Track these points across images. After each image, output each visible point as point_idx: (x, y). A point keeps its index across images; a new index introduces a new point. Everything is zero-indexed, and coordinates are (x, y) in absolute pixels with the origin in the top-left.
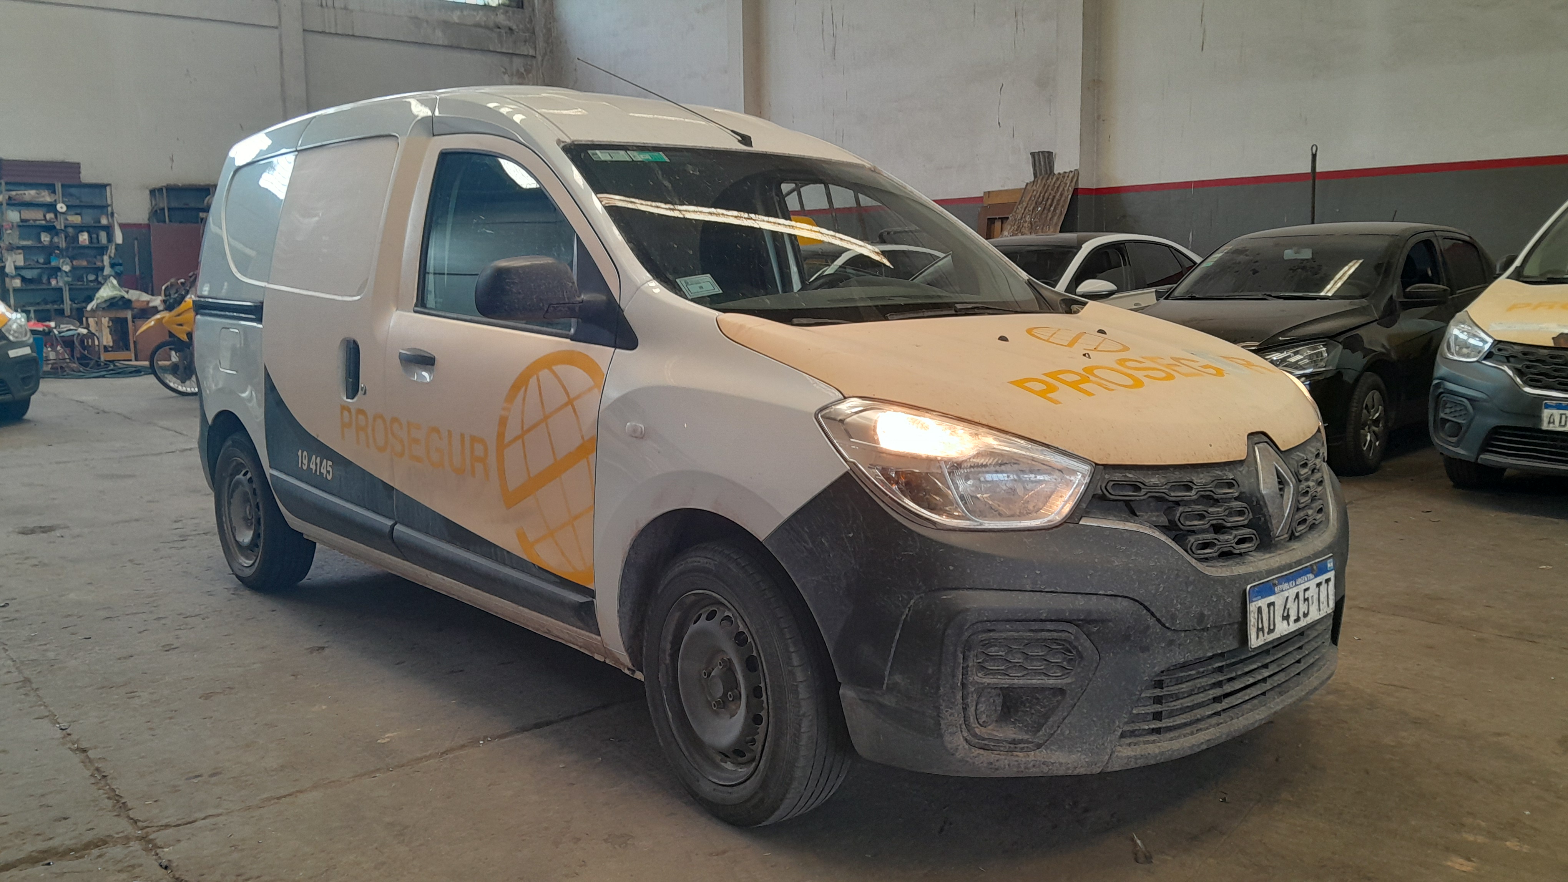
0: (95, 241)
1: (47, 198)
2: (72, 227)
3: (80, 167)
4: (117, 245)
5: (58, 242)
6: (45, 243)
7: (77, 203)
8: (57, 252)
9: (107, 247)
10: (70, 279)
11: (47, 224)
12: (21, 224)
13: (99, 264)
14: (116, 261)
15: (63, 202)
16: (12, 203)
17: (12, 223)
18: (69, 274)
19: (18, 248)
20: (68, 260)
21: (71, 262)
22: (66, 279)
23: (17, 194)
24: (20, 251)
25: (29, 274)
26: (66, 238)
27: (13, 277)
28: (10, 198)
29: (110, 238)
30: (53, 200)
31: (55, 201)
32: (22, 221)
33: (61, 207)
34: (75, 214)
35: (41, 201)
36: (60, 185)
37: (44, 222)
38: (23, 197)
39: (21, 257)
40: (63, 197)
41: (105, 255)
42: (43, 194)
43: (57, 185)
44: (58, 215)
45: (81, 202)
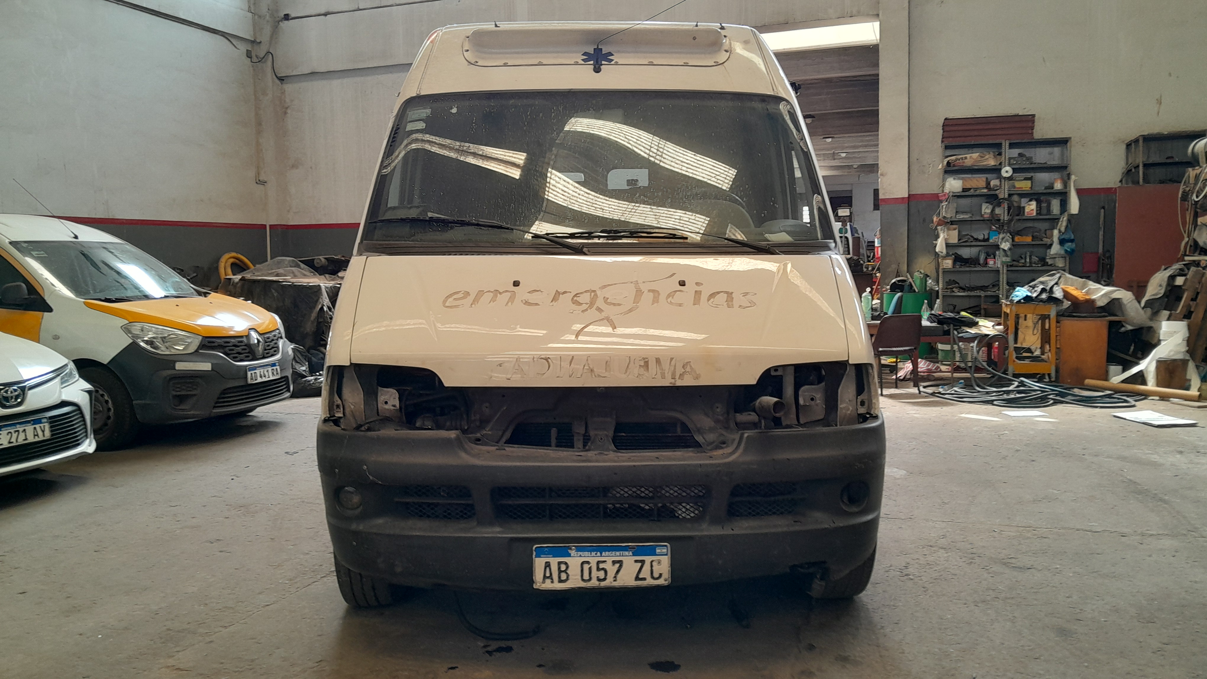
0: (1044, 211)
1: (991, 162)
2: (1019, 194)
3: (1033, 122)
4: (1072, 216)
5: (1000, 214)
6: (986, 216)
7: (1026, 164)
8: (998, 226)
9: (1059, 219)
10: (1008, 259)
11: (990, 193)
12: (961, 194)
13: (1047, 241)
14: (1066, 237)
15: (1010, 165)
16: (951, 170)
17: (950, 193)
18: (1009, 253)
19: (952, 223)
20: (1008, 236)
21: (1013, 238)
22: (1004, 259)
23: (957, 159)
24: (954, 226)
25: (966, 253)
26: (1009, 209)
27: (945, 257)
28: (949, 164)
29: (1064, 207)
30: (998, 164)
31: (1000, 164)
32: (962, 190)
33: (1007, 171)
34: (1022, 179)
35: (983, 165)
36: (1007, 144)
37: (985, 191)
38: (964, 162)
39: (956, 233)
40: (1010, 159)
41: (1053, 228)
42: (987, 157)
43: (1003, 144)
44: (1003, 181)
45: (1031, 163)
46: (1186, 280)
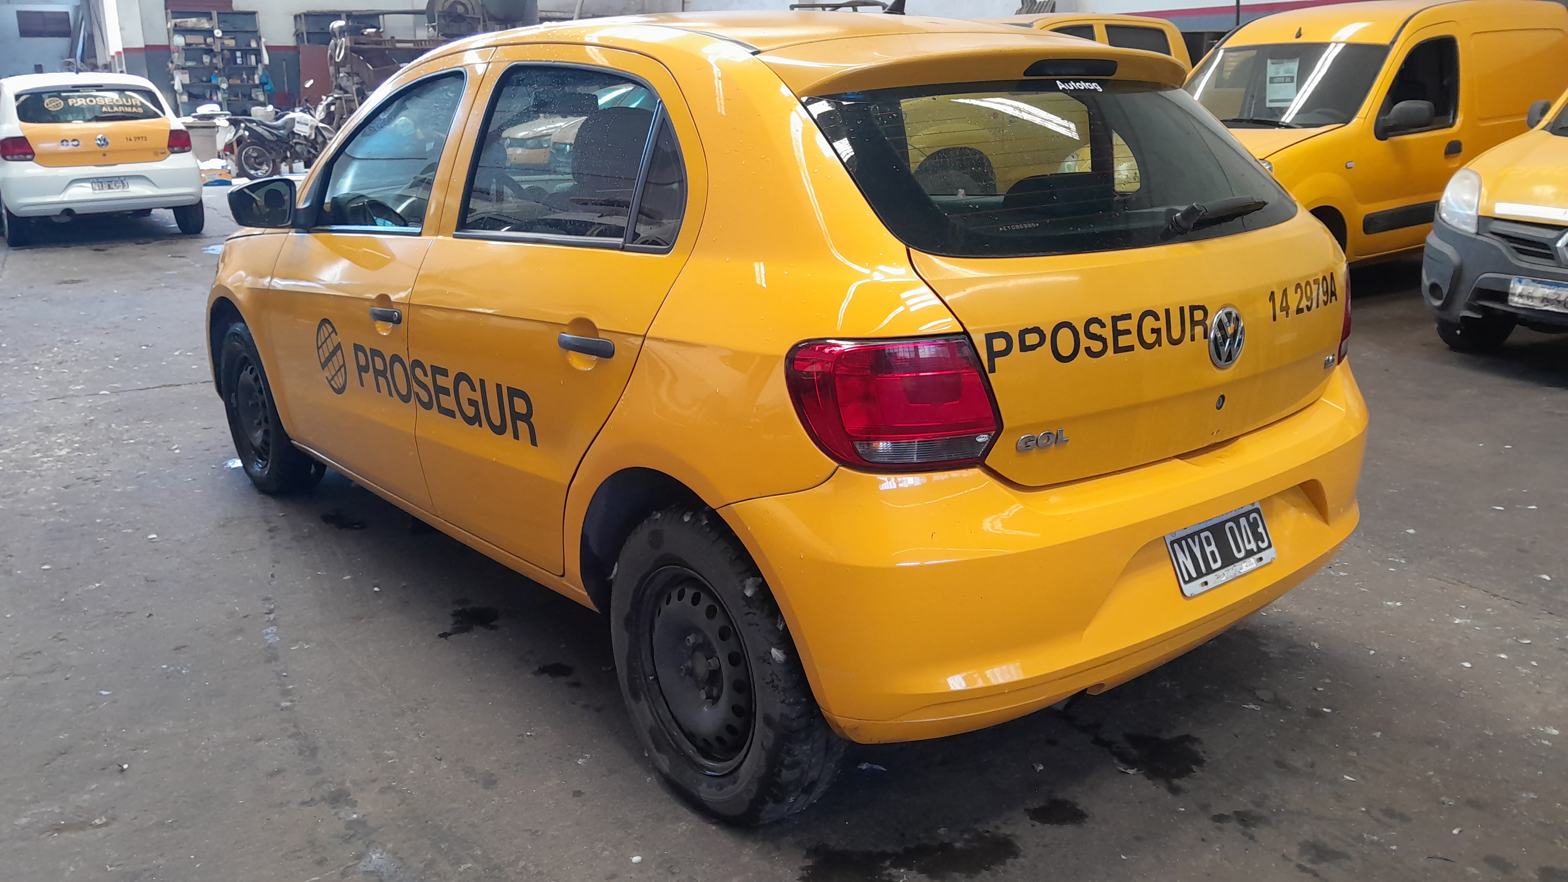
0: (247, 62)
2: (229, 50)
5: (216, 64)
6: (207, 64)
7: (231, 28)
8: (216, 72)
9: (257, 68)
10: (226, 96)
11: (207, 48)
12: (186, 48)
15: (219, 28)
16: (179, 30)
17: (178, 47)
18: (227, 91)
20: (225, 79)
21: (228, 81)
22: (224, 95)
23: (181, 22)
24: (187, 71)
25: (195, 91)
26: (222, 59)
27: (181, 94)
28: (176, 25)
29: (259, 60)
30: (211, 27)
31: (213, 27)
32: (187, 44)
33: (218, 33)
34: (229, 38)
35: (200, 28)
36: (216, 13)
37: (204, 46)
38: (187, 25)
39: (187, 76)
40: (219, 24)
41: (254, 74)
42: (201, 22)
43: (213, 13)
44: (216, 39)
45: (235, 28)
46: (335, 108)
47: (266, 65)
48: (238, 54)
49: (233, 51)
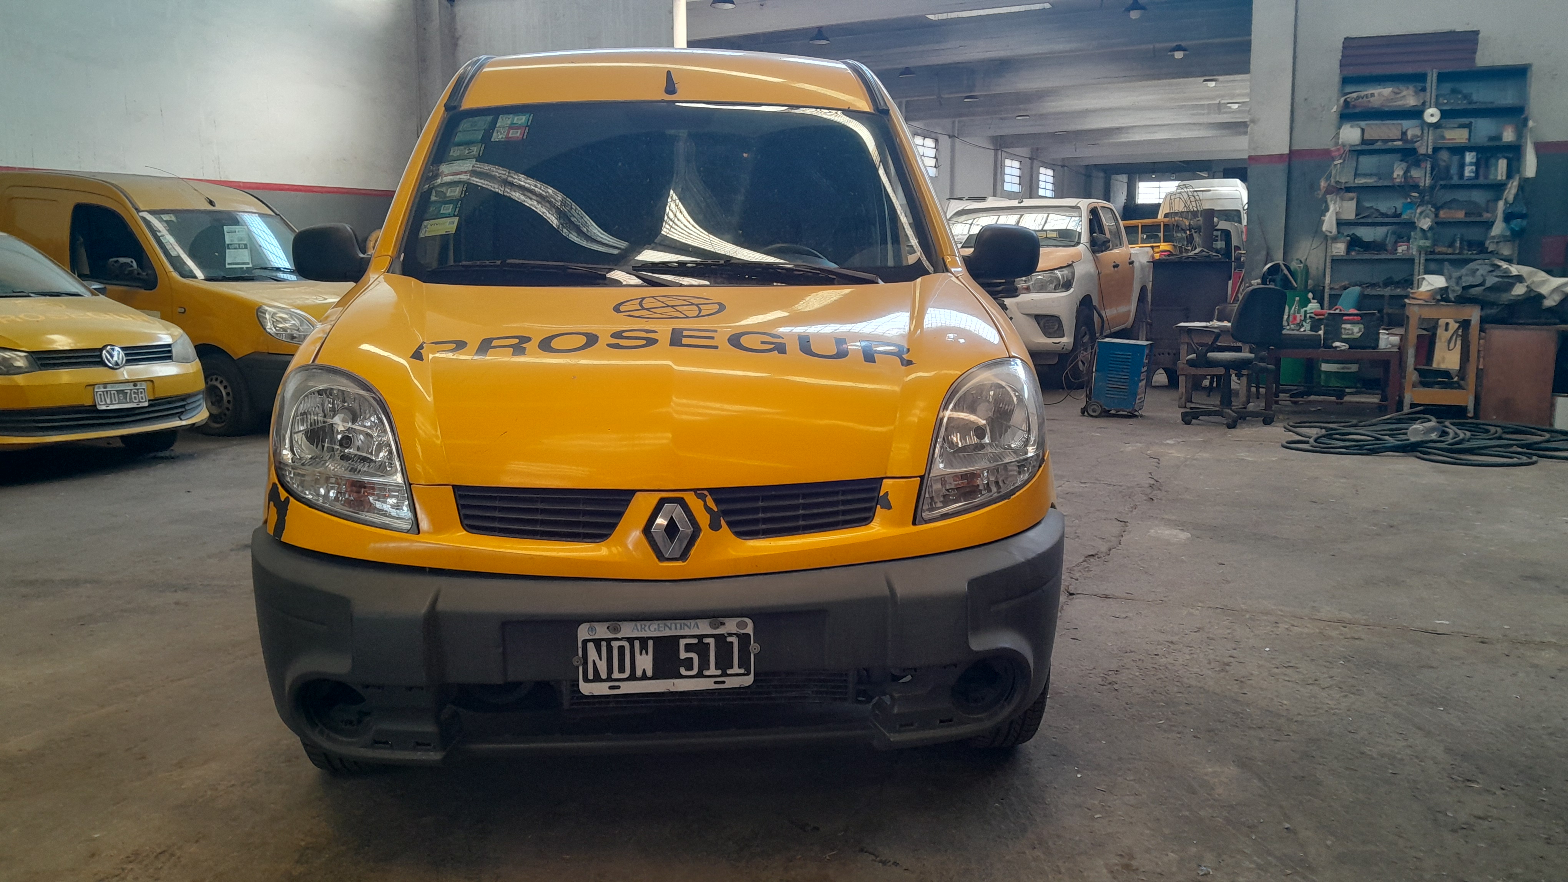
0: (1486, 173)
1: (1409, 99)
2: (1449, 149)
3: (1478, 40)
4: (1527, 180)
5: (1419, 178)
6: (1397, 180)
7: (1462, 105)
8: (1414, 194)
9: (1507, 184)
10: (1428, 243)
11: (1406, 146)
12: (1361, 148)
13: (1487, 216)
14: (1515, 210)
15: (1437, 106)
16: (1349, 114)
17: (1344, 146)
18: (1429, 235)
19: (1348, 189)
20: (1430, 210)
21: (1437, 212)
22: (1422, 243)
23: (1358, 98)
24: (1351, 195)
25: (1367, 234)
26: (1433, 169)
27: (1335, 239)
28: (1347, 104)
29: (1514, 168)
30: (1419, 104)
31: (1424, 104)
32: (1364, 142)
33: (1432, 115)
34: (1456, 126)
35: (1396, 106)
36: (1435, 75)
37: (1400, 143)
38: (1369, 101)
39: (1352, 205)
40: (1437, 96)
41: (1499, 198)
42: (1404, 93)
43: (1429, 75)
44: (1426, 129)
45: (1470, 103)
47: (1528, 179)
48: (1470, 157)
49: (1458, 151)
